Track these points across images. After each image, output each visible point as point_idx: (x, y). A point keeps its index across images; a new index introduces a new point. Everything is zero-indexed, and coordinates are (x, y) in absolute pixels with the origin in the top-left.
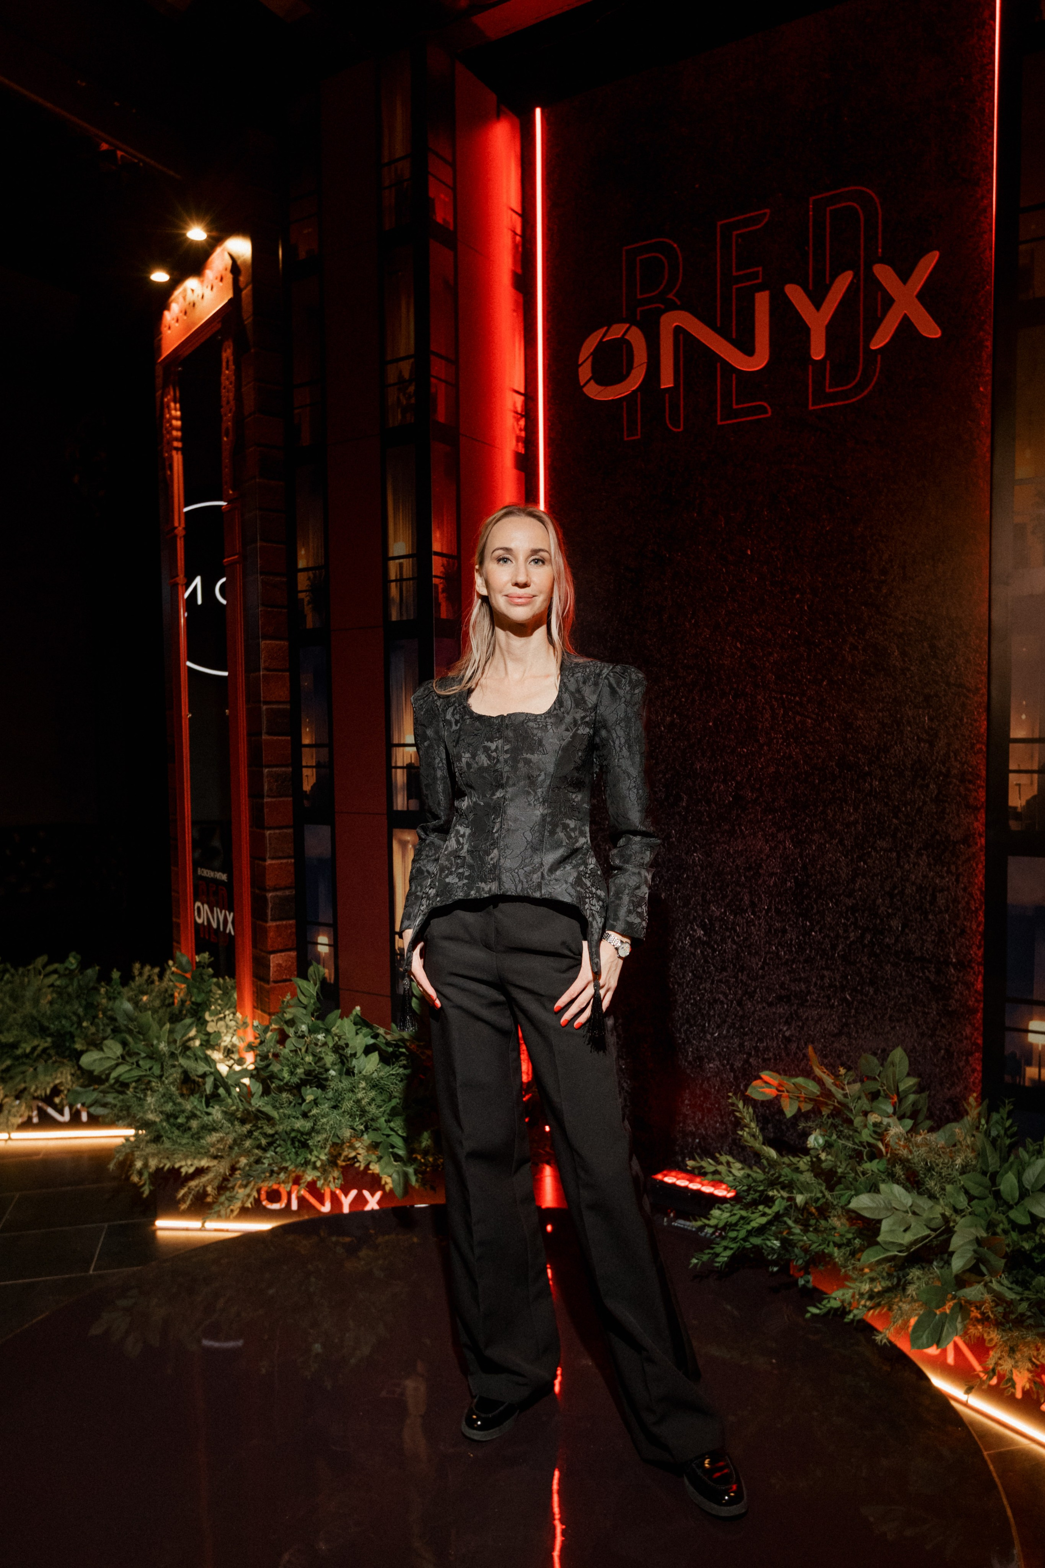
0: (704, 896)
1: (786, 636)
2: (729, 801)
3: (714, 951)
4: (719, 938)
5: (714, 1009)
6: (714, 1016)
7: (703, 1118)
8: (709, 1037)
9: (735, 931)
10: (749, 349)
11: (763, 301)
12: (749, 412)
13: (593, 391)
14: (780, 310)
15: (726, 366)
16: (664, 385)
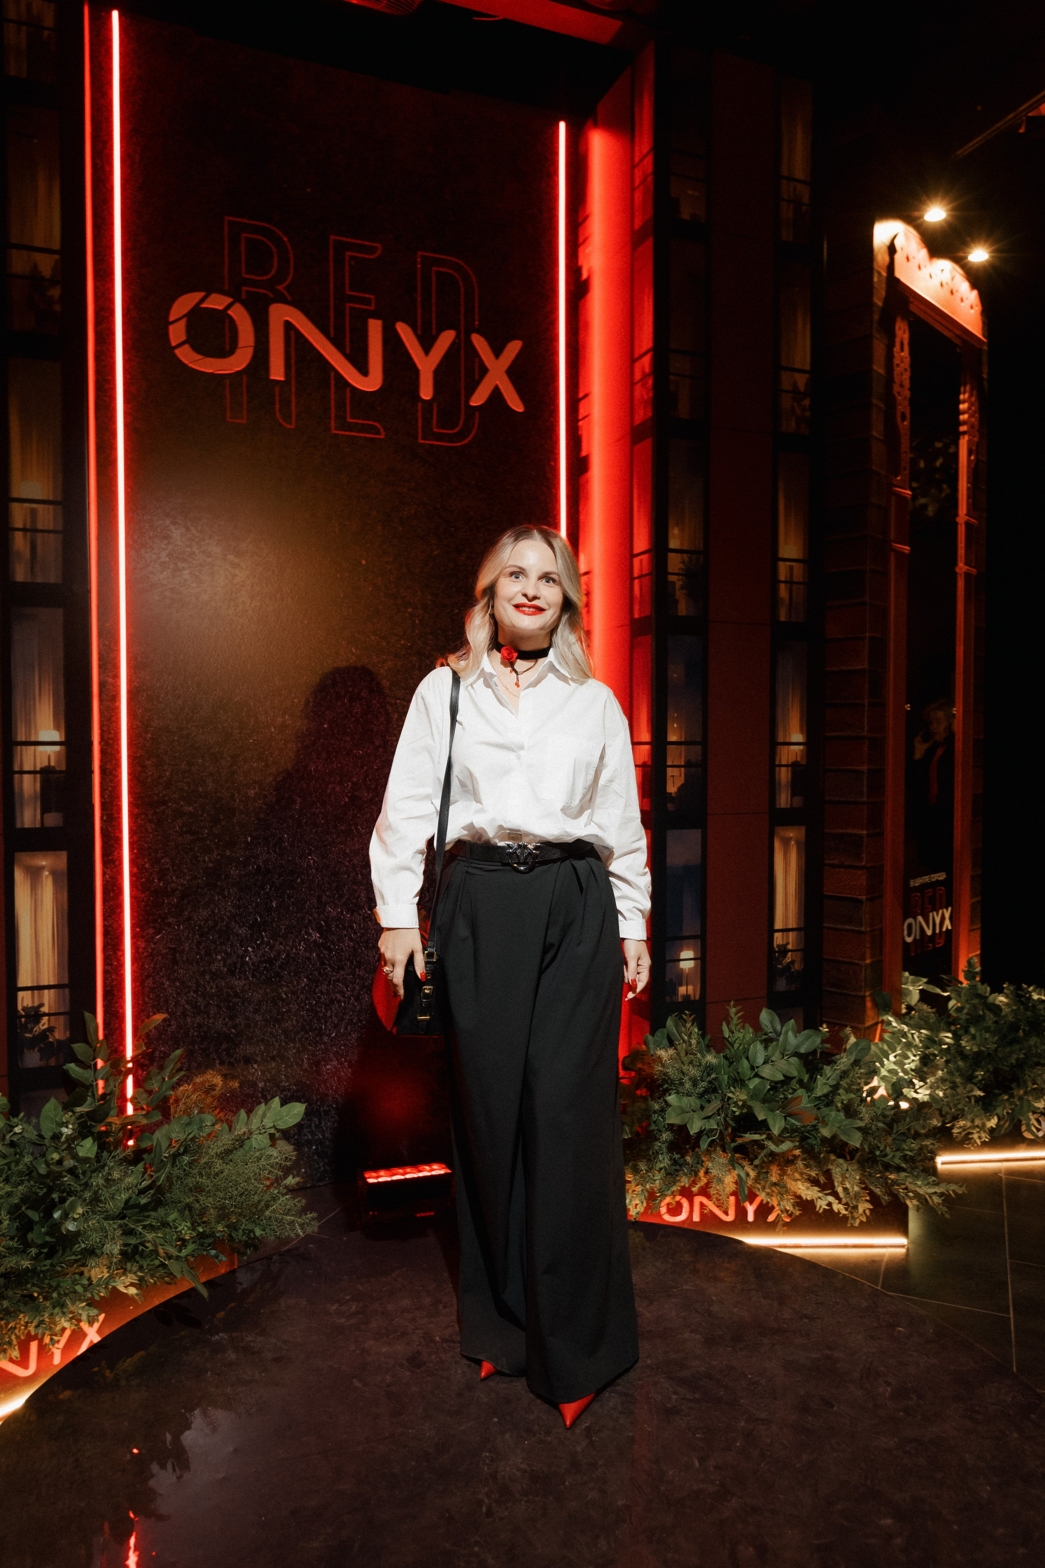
0: (319, 898)
1: (399, 646)
2: (346, 802)
3: (330, 951)
4: (335, 938)
5: (331, 1009)
6: (331, 1017)
7: (320, 1123)
8: (326, 1039)
9: (352, 928)
10: (363, 369)
11: (375, 328)
12: (363, 428)
13: (187, 356)
14: (392, 343)
15: (340, 378)
16: (272, 378)
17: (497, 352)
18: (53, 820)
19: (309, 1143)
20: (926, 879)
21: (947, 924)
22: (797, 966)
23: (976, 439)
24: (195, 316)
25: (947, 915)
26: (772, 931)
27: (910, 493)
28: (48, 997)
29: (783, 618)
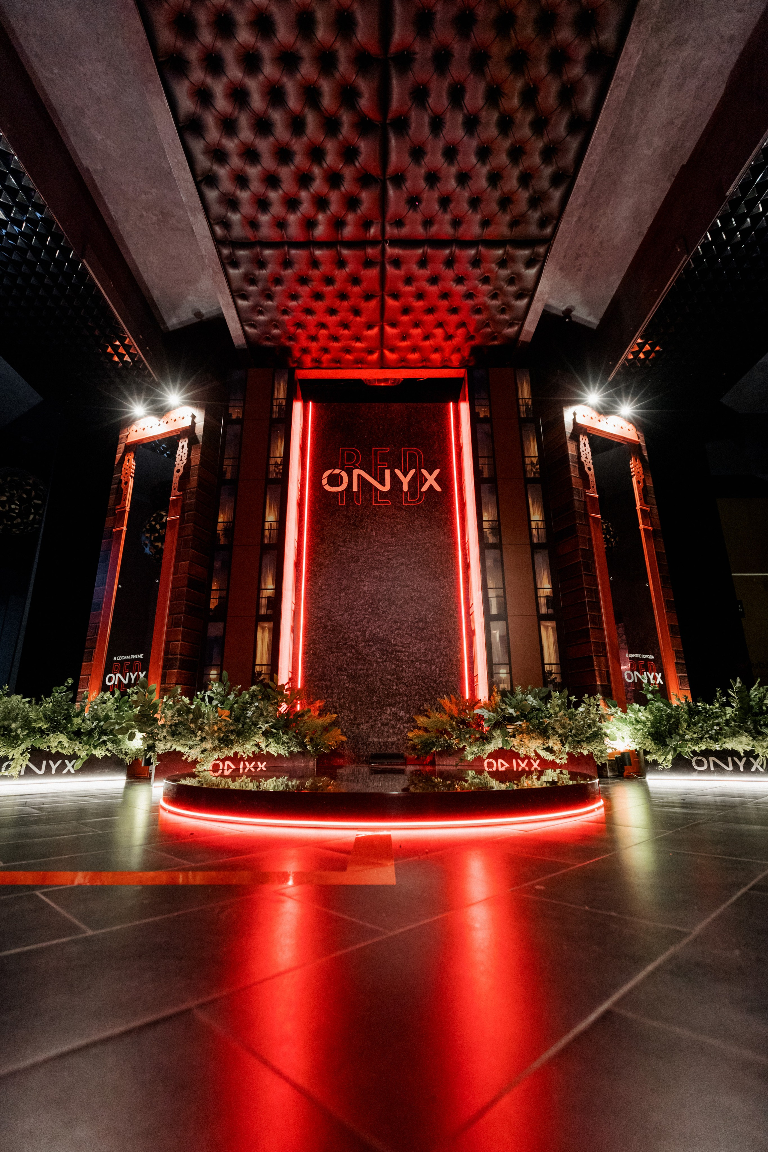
10: (383, 485)
11: (387, 472)
12: (383, 502)
13: (327, 488)
14: (393, 476)
15: (376, 488)
16: (354, 490)
17: (431, 474)
18: (270, 612)
19: (362, 756)
20: (639, 656)
21: (659, 680)
22: (558, 680)
23: (643, 477)
24: (330, 477)
25: (659, 676)
26: (543, 664)
27: (597, 495)
28: (264, 668)
29: (535, 541)
